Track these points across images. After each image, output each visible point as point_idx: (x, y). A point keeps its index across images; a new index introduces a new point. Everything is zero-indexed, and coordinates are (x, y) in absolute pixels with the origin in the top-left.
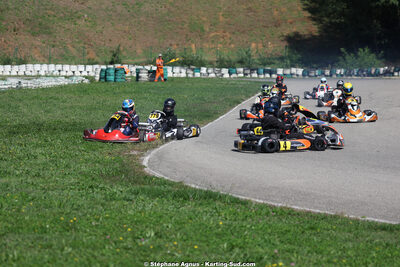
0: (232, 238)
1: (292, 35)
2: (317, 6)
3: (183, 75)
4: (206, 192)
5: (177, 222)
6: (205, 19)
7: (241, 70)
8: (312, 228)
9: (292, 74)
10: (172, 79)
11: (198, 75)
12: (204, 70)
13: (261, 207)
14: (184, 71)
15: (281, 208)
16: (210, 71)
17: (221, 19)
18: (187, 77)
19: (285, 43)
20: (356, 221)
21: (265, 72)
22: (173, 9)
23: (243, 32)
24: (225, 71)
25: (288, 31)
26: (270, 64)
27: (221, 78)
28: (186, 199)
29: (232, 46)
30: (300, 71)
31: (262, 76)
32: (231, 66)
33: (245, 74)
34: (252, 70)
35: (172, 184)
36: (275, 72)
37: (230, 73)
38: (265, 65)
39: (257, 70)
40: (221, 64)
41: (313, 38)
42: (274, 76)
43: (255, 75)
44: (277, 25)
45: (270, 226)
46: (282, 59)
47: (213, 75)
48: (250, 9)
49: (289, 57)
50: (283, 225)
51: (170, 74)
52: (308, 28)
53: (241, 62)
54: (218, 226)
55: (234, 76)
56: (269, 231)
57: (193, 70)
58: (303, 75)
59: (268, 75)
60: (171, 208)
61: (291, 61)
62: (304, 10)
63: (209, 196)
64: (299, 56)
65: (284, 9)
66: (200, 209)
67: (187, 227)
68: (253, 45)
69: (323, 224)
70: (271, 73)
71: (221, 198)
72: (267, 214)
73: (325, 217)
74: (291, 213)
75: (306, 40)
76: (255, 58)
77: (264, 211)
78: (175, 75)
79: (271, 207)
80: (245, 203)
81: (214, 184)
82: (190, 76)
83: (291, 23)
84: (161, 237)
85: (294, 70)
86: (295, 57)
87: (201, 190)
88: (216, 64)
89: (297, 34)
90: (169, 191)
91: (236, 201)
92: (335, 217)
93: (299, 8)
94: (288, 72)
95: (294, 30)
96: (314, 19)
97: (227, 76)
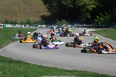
0: (25, 74)
1: (42, 15)
2: (50, 7)
3: (11, 27)
4: (18, 61)
5: (9, 69)
6: (17, 11)
7: (28, 25)
8: (48, 71)
9: (42, 27)
10: (8, 28)
11: (15, 27)
12: (17, 25)
13: (34, 65)
14: (11, 26)
15: (39, 65)
16: (19, 26)
17: (22, 10)
18: (12, 27)
19: (41, 18)
20: (61, 69)
21: (35, 26)
22: (8, 8)
23: (28, 14)
24: (23, 26)
25: (42, 14)
26: (36, 24)
27: (22, 28)
28: (12, 63)
29: (25, 18)
30: (45, 26)
31: (34, 27)
32: (25, 24)
33: (29, 27)
34: (31, 26)
35: (7, 58)
36: (38, 26)
37: (25, 26)
38: (35, 24)
39: (32, 25)
40: (22, 23)
41: (49, 16)
42: (37, 27)
43: (32, 27)
44: (38, 12)
45: (36, 71)
46: (40, 22)
47: (19, 27)
48: (30, 8)
49: (42, 22)
50: (40, 70)
51: (7, 26)
52: (47, 13)
53: (28, 23)
54: (21, 71)
55: (25, 27)
56: (36, 72)
57: (14, 25)
58: (46, 27)
59: (35, 27)
60: (7, 65)
61: (42, 23)
62: (46, 8)
63: (18, 62)
64: (45, 21)
65: (40, 8)
66: (16, 66)
67: (12, 71)
68: (31, 18)
69: (51, 70)
70: (36, 26)
71: (22, 62)
72: (35, 67)
73: (52, 68)
74: (42, 67)
75: (47, 17)
76: (32, 22)
77: (35, 66)
78: (8, 27)
79: (36, 65)
80: (29, 64)
81: (20, 58)
82: (13, 27)
83: (42, 12)
84: (4, 74)
85: (43, 26)
86: (43, 22)
87: (16, 60)
88: (20, 24)
89: (44, 15)
90: (7, 60)
91: (26, 63)
92: (55, 68)
93: (45, 8)
94: (41, 26)
95: (43, 14)
96: (49, 11)
97: (23, 27)
